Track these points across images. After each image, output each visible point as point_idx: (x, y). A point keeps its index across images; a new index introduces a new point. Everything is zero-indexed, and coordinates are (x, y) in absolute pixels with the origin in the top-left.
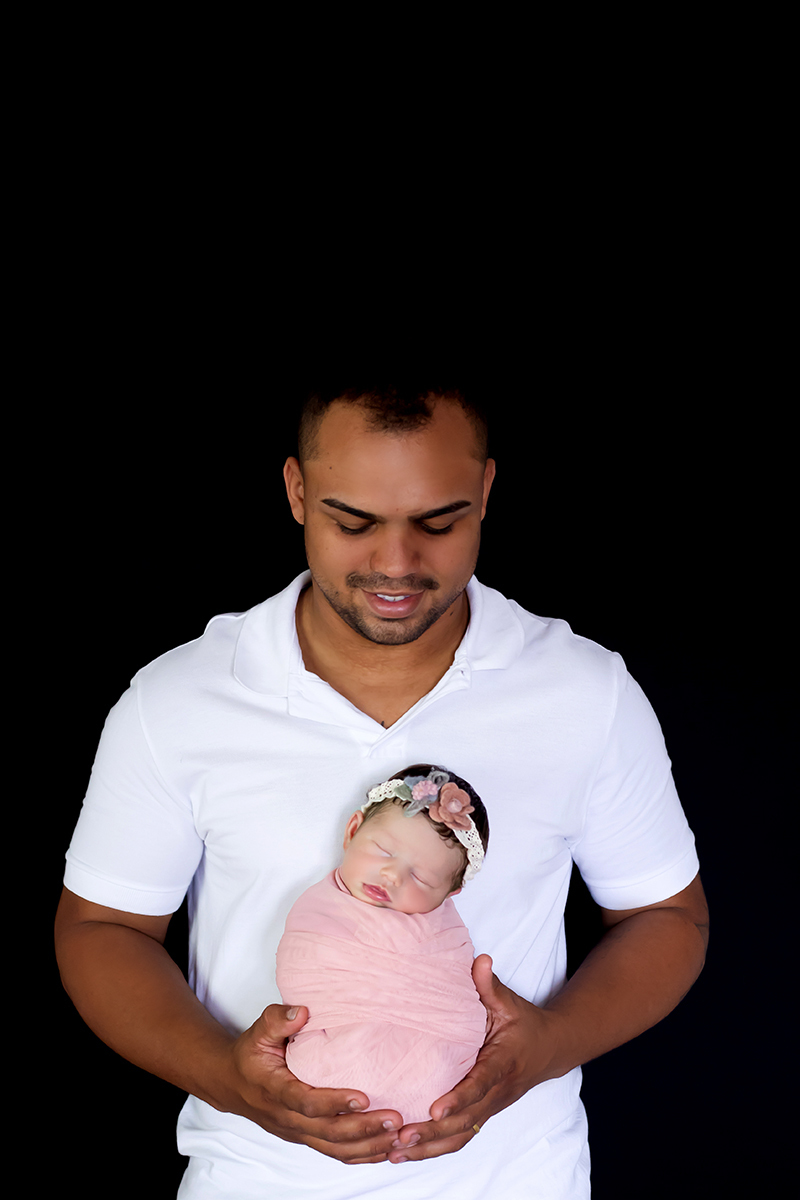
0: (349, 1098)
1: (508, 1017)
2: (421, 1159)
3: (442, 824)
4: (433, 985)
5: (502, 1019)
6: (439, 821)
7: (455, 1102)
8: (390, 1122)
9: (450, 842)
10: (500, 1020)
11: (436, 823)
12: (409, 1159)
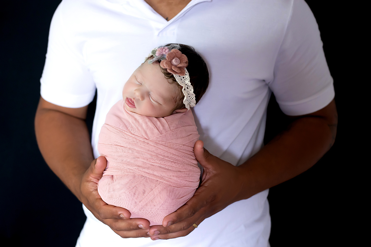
0: (119, 213)
1: (214, 172)
2: (167, 239)
3: (166, 70)
4: (167, 157)
5: (211, 173)
6: (164, 68)
7: (175, 218)
8: (142, 225)
9: (171, 80)
10: (210, 173)
11: (163, 69)
12: (160, 239)
